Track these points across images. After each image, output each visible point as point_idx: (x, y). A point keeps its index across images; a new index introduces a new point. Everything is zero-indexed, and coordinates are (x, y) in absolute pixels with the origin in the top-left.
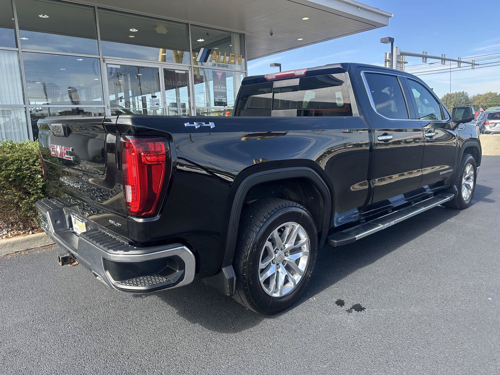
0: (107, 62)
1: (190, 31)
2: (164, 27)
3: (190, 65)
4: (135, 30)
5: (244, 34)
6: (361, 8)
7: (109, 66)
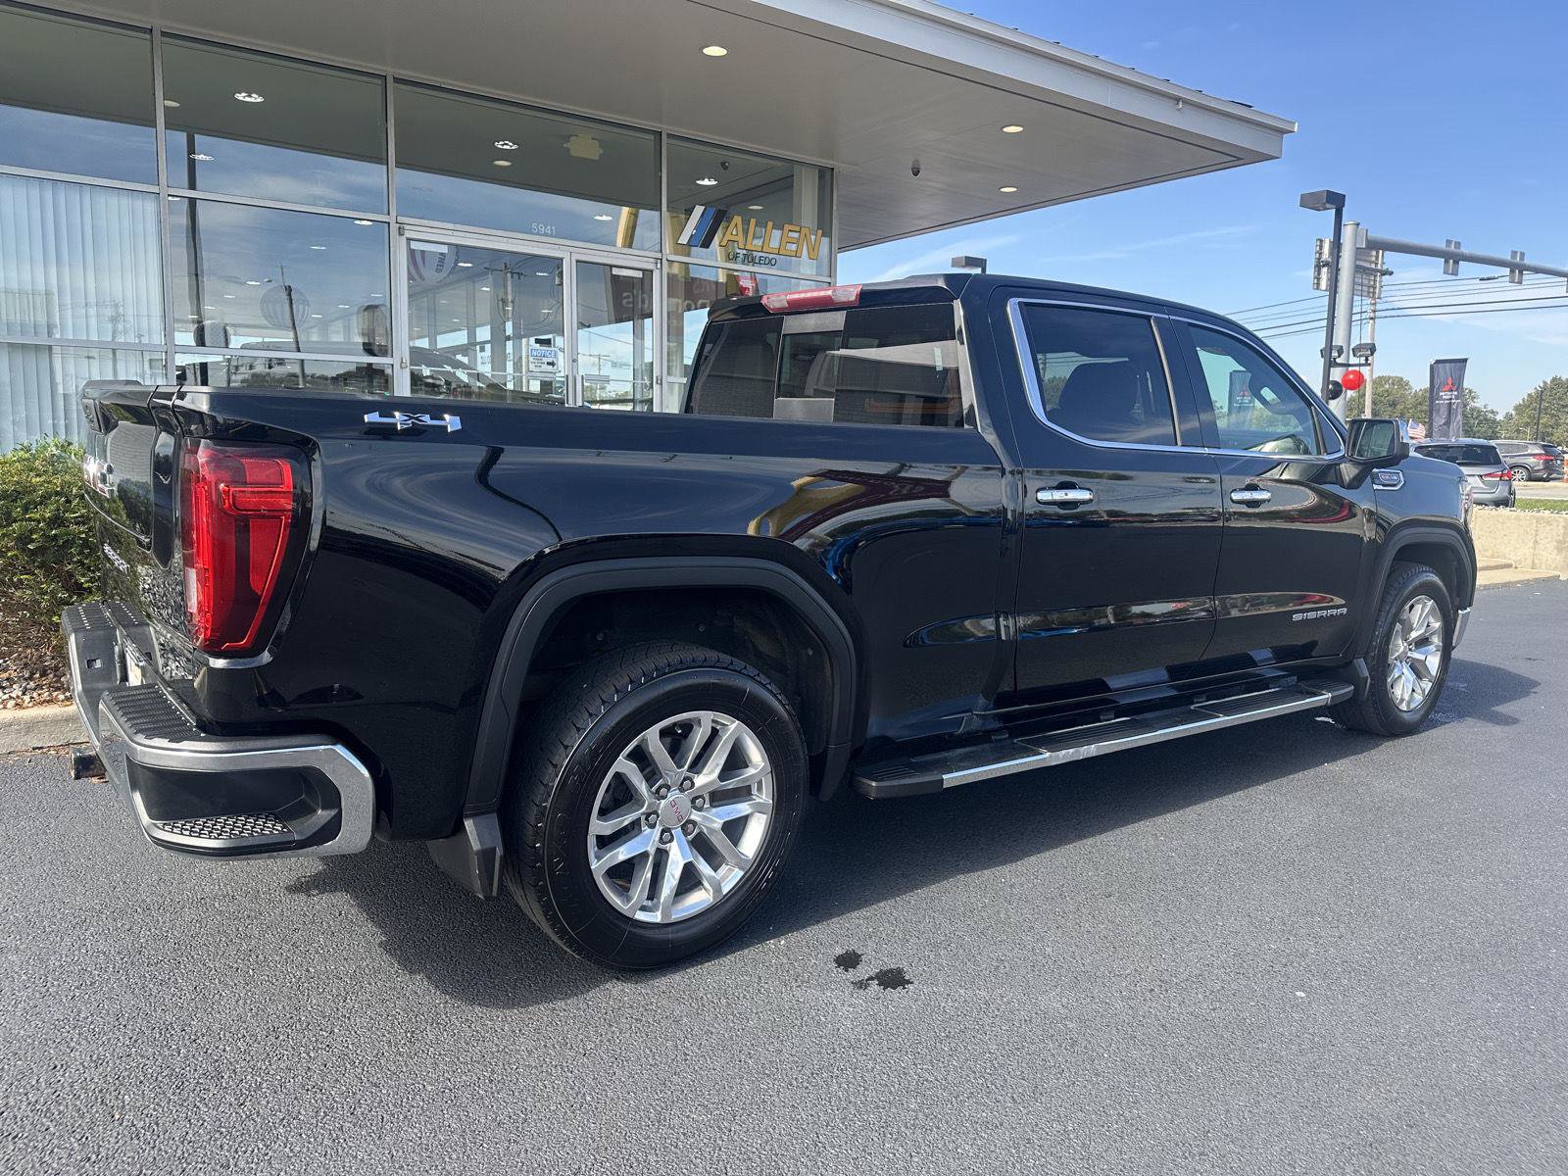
0: (408, 234)
1: (664, 155)
2: (593, 139)
3: (659, 255)
4: (509, 146)
5: (833, 169)
6: (1186, 102)
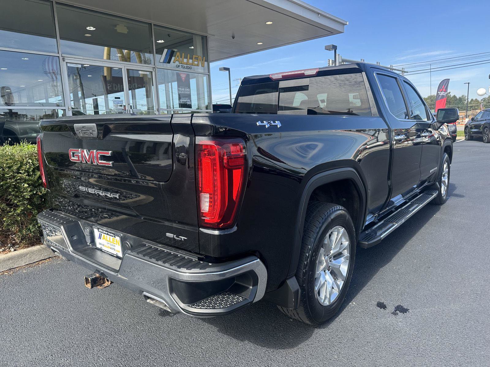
0: (66, 61)
1: (153, 30)
2: (125, 26)
3: (154, 66)
4: (92, 29)
5: (206, 37)
6: (321, 15)
7: (69, 65)
